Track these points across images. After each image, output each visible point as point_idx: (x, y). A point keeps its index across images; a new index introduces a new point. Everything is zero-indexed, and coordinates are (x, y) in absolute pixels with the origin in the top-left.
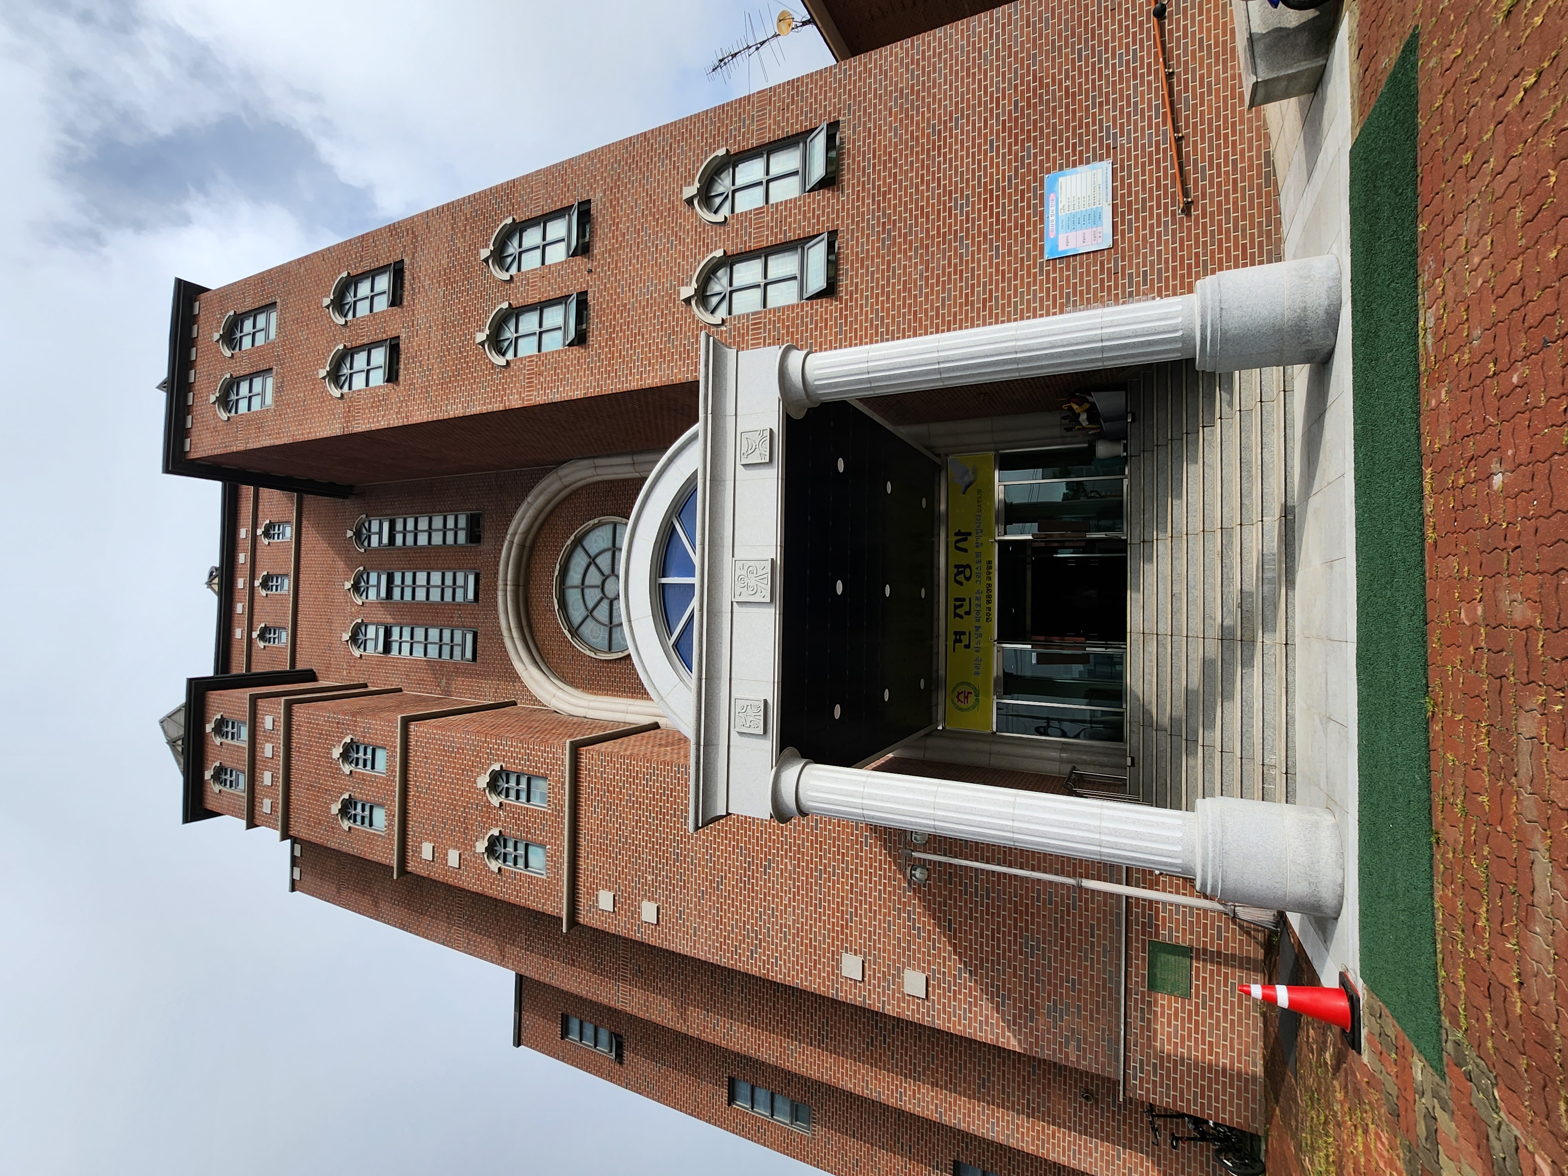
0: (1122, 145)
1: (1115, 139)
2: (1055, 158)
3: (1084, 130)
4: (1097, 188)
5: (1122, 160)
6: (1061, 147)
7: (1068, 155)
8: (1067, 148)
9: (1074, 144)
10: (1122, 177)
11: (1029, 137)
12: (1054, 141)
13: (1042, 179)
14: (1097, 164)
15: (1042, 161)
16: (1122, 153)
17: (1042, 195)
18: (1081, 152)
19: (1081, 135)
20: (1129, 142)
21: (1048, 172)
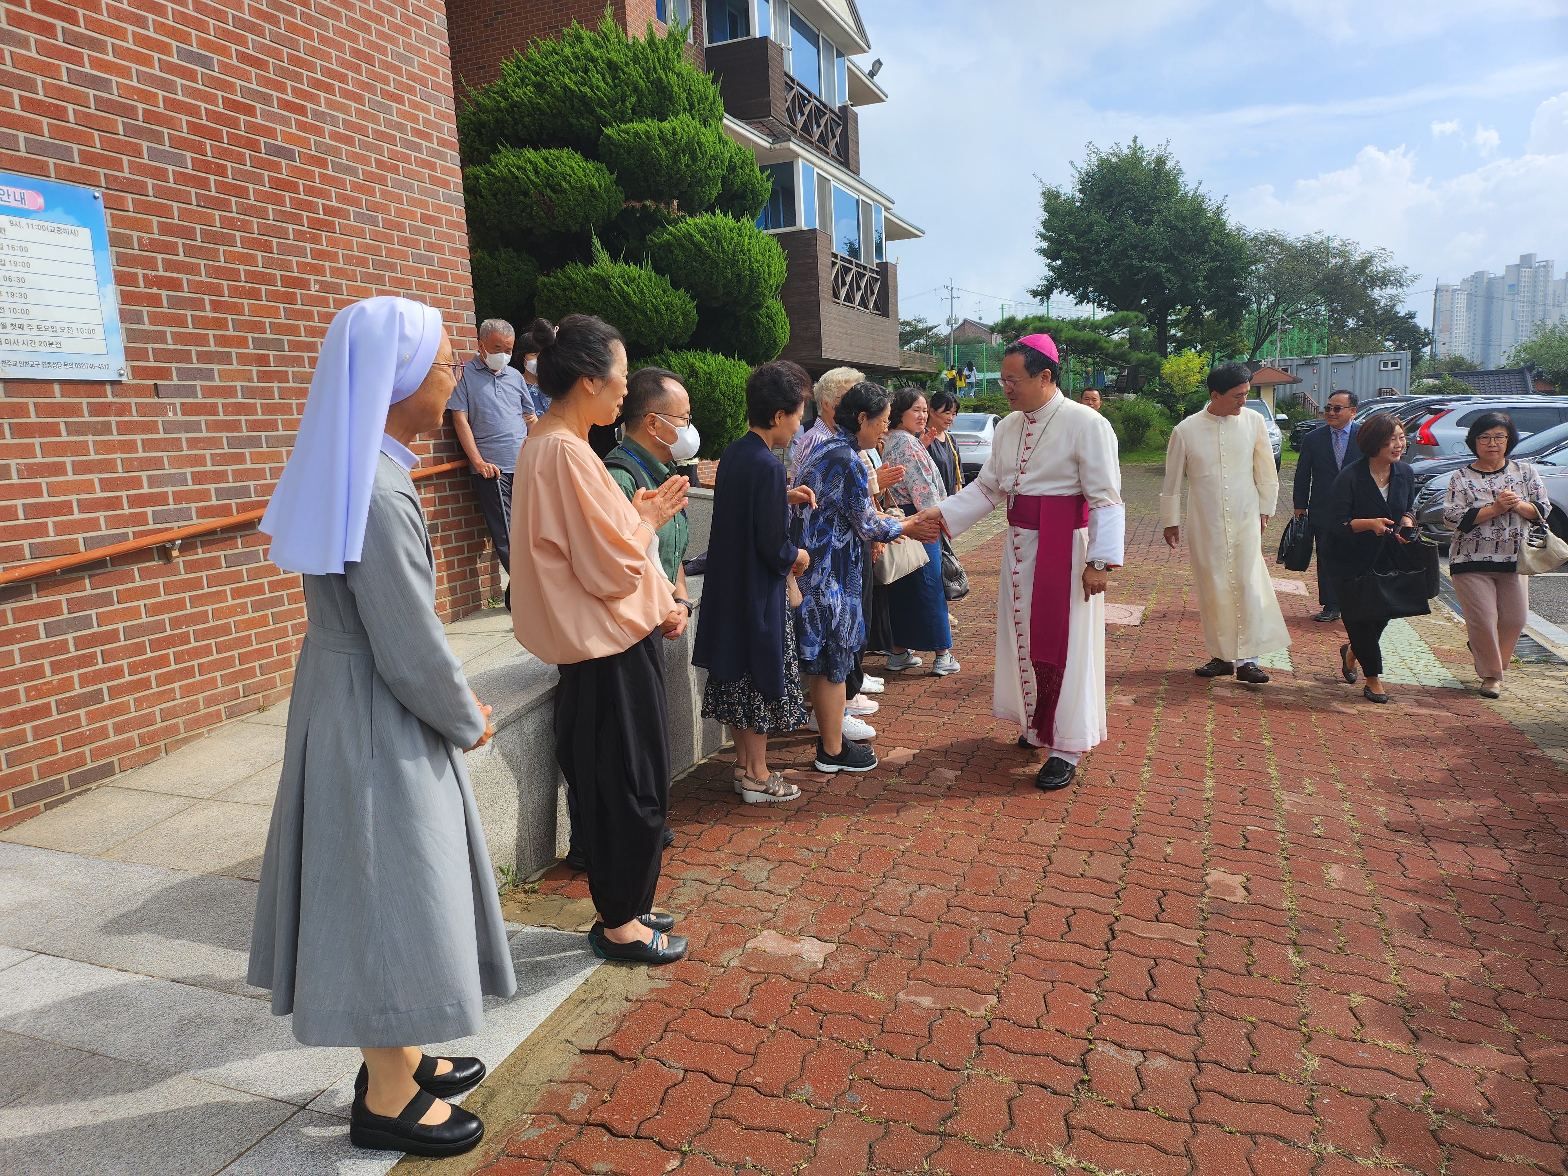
0: (161, 410)
1: (179, 391)
2: (146, 227)
3: (208, 313)
4: (49, 337)
5: (123, 410)
6: (170, 248)
7: (150, 264)
8: (169, 266)
9: (175, 285)
10: (75, 410)
11: (205, 166)
12: (188, 234)
13: (89, 180)
14: (118, 342)
15: (141, 189)
16: (143, 409)
17: (40, 170)
18: (154, 301)
19: (198, 305)
20: (170, 427)
21: (112, 204)
